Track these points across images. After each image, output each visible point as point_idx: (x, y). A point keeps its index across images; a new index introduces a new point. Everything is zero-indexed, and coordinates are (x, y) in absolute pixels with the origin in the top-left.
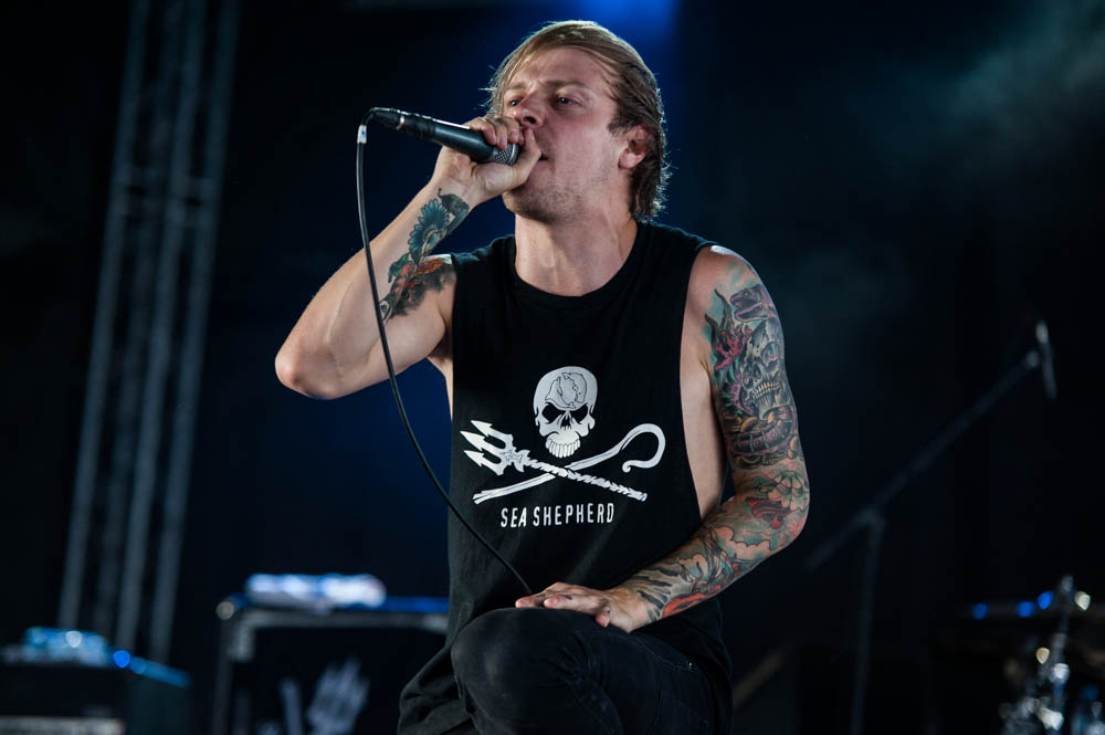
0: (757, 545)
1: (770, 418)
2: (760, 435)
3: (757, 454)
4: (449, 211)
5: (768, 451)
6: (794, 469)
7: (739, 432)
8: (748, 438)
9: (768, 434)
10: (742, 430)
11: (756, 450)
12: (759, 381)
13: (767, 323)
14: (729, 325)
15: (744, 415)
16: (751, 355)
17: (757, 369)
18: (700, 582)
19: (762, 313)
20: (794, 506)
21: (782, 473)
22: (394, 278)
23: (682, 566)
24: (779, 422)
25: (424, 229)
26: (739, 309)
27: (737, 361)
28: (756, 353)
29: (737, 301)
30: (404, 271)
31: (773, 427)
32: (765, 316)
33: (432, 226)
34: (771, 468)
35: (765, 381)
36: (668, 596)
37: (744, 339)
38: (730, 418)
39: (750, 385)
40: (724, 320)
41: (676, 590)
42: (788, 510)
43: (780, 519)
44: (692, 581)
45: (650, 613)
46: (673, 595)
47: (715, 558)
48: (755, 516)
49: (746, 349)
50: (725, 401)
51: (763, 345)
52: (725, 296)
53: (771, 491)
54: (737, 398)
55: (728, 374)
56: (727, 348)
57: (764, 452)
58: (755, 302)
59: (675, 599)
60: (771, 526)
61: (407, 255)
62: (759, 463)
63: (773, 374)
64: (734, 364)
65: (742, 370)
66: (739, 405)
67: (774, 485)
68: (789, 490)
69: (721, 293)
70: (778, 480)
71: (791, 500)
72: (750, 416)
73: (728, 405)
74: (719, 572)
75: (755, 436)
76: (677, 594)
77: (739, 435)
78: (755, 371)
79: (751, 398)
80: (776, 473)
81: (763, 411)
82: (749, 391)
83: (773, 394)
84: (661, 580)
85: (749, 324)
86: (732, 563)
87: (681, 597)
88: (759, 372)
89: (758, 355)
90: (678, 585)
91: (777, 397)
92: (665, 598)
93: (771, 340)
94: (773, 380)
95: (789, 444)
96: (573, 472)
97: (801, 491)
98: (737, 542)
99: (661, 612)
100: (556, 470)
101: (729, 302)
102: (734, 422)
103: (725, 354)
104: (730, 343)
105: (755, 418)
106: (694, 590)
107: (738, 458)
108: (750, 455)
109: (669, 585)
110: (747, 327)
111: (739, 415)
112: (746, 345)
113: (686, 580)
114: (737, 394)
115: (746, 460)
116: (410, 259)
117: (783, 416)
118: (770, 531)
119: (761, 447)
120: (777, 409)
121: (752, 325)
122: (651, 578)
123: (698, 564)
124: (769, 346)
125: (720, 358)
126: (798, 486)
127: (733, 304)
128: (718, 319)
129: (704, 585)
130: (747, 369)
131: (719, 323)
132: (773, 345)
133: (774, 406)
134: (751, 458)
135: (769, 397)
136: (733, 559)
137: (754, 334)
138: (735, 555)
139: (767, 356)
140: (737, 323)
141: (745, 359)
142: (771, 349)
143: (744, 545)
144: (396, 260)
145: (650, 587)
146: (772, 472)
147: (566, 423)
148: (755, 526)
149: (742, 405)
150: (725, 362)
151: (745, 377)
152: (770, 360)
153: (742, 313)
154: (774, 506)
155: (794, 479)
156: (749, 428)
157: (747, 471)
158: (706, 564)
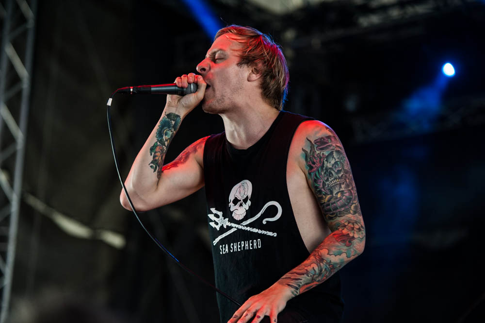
0: (340, 255)
1: (339, 195)
2: (334, 203)
3: (334, 212)
4: (171, 120)
5: (339, 210)
6: (355, 219)
7: (324, 203)
8: (329, 205)
9: (338, 203)
10: (326, 202)
11: (334, 210)
12: (332, 179)
13: (334, 153)
14: (314, 153)
15: (326, 194)
16: (327, 166)
17: (331, 173)
18: (315, 276)
19: (332, 148)
20: (356, 236)
21: (348, 221)
22: (153, 153)
23: (306, 270)
24: (344, 197)
25: (161, 130)
26: (318, 146)
27: (320, 169)
28: (329, 166)
29: (318, 142)
30: (158, 149)
31: (340, 199)
32: (333, 149)
33: (165, 128)
34: (342, 218)
35: (336, 178)
36: (300, 284)
37: (322, 159)
38: (320, 196)
39: (327, 180)
40: (311, 150)
41: (304, 281)
42: (353, 238)
43: (350, 242)
44: (311, 276)
45: (293, 293)
46: (303, 284)
47: (321, 264)
48: (337, 241)
49: (323, 163)
50: (316, 188)
51: (333, 162)
52: (311, 140)
53: (343, 229)
54: (321, 186)
55: (316, 175)
56: (314, 163)
57: (338, 211)
58: (327, 143)
59: (304, 285)
60: (346, 245)
61: (157, 142)
62: (336, 216)
63: (340, 175)
64: (318, 170)
65: (323, 173)
66: (323, 190)
67: (345, 226)
68: (353, 229)
69: (309, 139)
70: (346, 224)
71: (354, 233)
72: (328, 195)
73: (318, 190)
74: (324, 270)
75: (332, 204)
76: (305, 283)
77: (325, 204)
78: (330, 174)
79: (328, 186)
80: (345, 221)
81: (335, 192)
82: (327, 183)
83: (340, 184)
84: (296, 278)
85: (324, 152)
86: (329, 265)
87: (306, 284)
88: (332, 175)
89: (331, 166)
90: (304, 279)
91: (343, 186)
92: (299, 286)
93: (337, 160)
94: (339, 178)
95: (350, 208)
96: (243, 226)
97: (359, 230)
98: (330, 255)
99: (298, 291)
100: (237, 226)
101: (313, 143)
102: (322, 198)
103: (314, 166)
104: (315, 160)
105: (331, 195)
106: (313, 280)
107: (327, 215)
108: (331, 213)
109: (301, 279)
110: (323, 154)
111: (324, 194)
112: (324, 162)
113: (308, 276)
114: (321, 184)
115: (331, 216)
116: (159, 144)
117: (347, 194)
118: (345, 248)
119: (336, 208)
120: (343, 191)
121: (326, 153)
122: (292, 278)
123: (313, 268)
124: (336, 163)
125: (311, 168)
126: (358, 227)
127: (315, 143)
128: (308, 150)
129: (317, 277)
130: (325, 173)
131: (309, 152)
132: (339, 163)
133: (341, 190)
134: (332, 214)
135: (338, 186)
136: (329, 263)
137: (327, 157)
138: (330, 261)
139: (335, 167)
140: (318, 152)
141: (324, 168)
142: (338, 165)
143: (334, 256)
144: (152, 146)
145: (292, 281)
146: (343, 220)
147: (241, 205)
148: (338, 246)
149: (324, 189)
150: (313, 170)
151: (325, 176)
152: (337, 169)
153: (320, 148)
154: (346, 236)
155: (355, 224)
156: (329, 201)
157: (332, 221)
158: (317, 267)
